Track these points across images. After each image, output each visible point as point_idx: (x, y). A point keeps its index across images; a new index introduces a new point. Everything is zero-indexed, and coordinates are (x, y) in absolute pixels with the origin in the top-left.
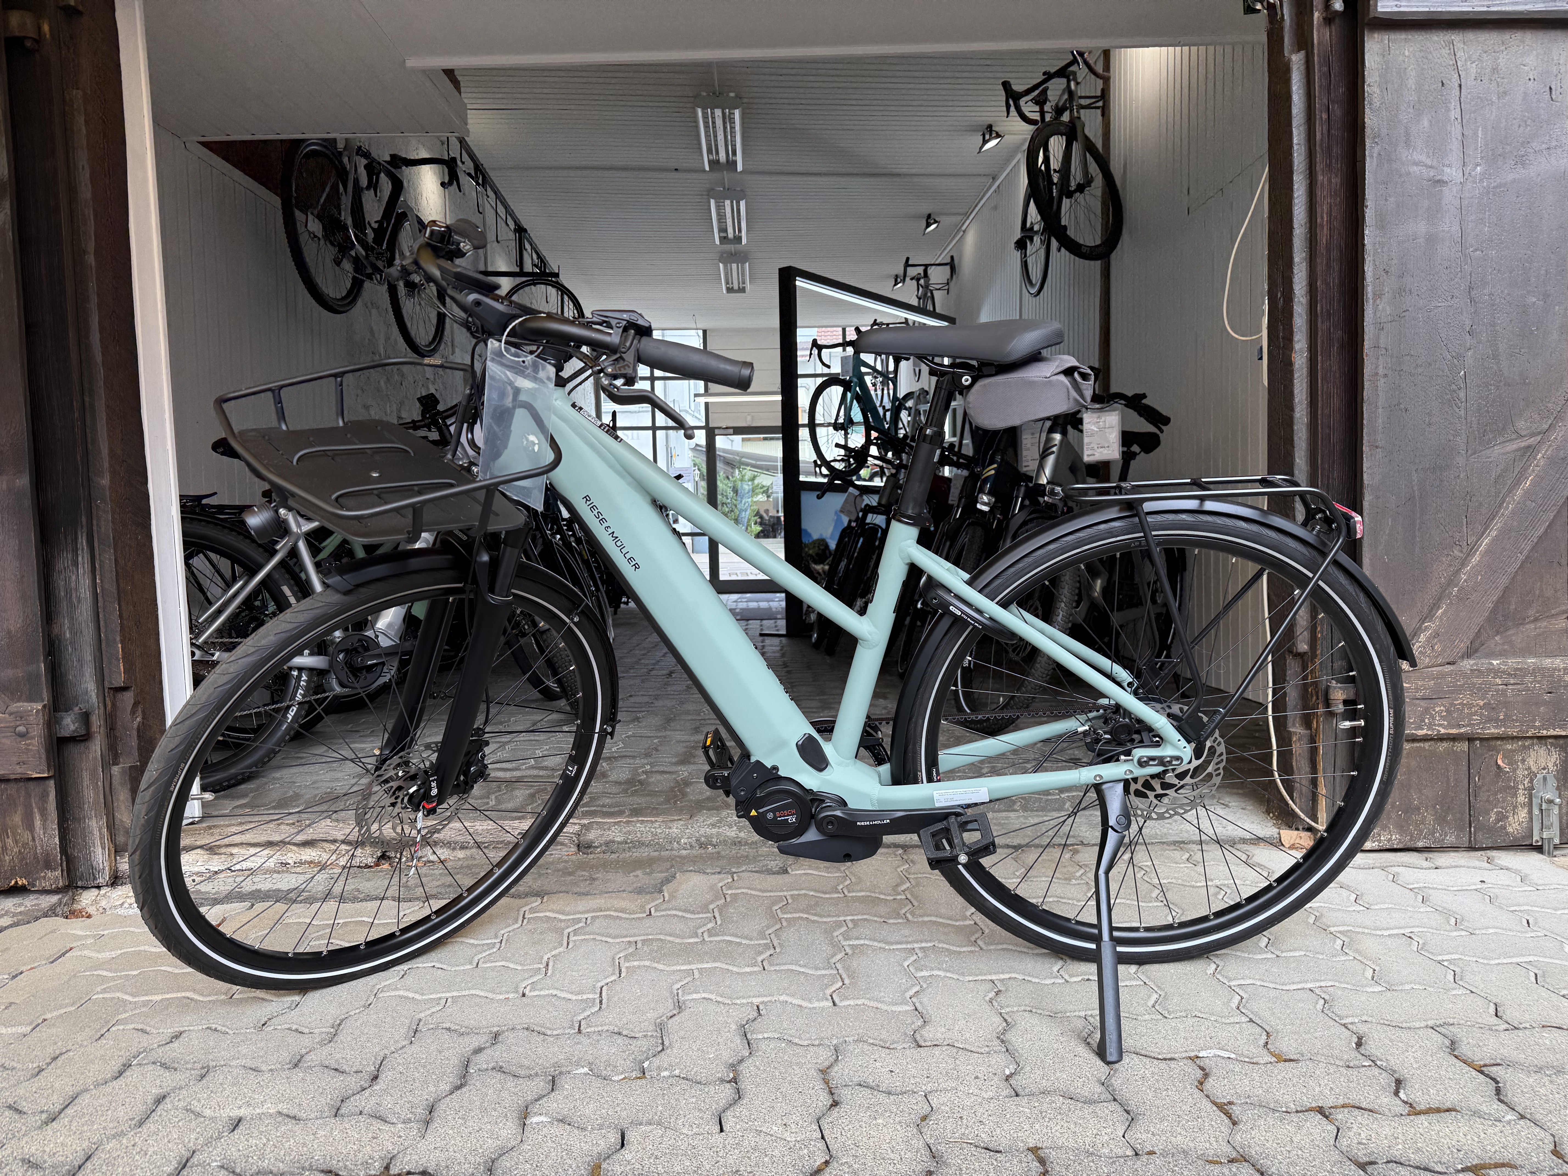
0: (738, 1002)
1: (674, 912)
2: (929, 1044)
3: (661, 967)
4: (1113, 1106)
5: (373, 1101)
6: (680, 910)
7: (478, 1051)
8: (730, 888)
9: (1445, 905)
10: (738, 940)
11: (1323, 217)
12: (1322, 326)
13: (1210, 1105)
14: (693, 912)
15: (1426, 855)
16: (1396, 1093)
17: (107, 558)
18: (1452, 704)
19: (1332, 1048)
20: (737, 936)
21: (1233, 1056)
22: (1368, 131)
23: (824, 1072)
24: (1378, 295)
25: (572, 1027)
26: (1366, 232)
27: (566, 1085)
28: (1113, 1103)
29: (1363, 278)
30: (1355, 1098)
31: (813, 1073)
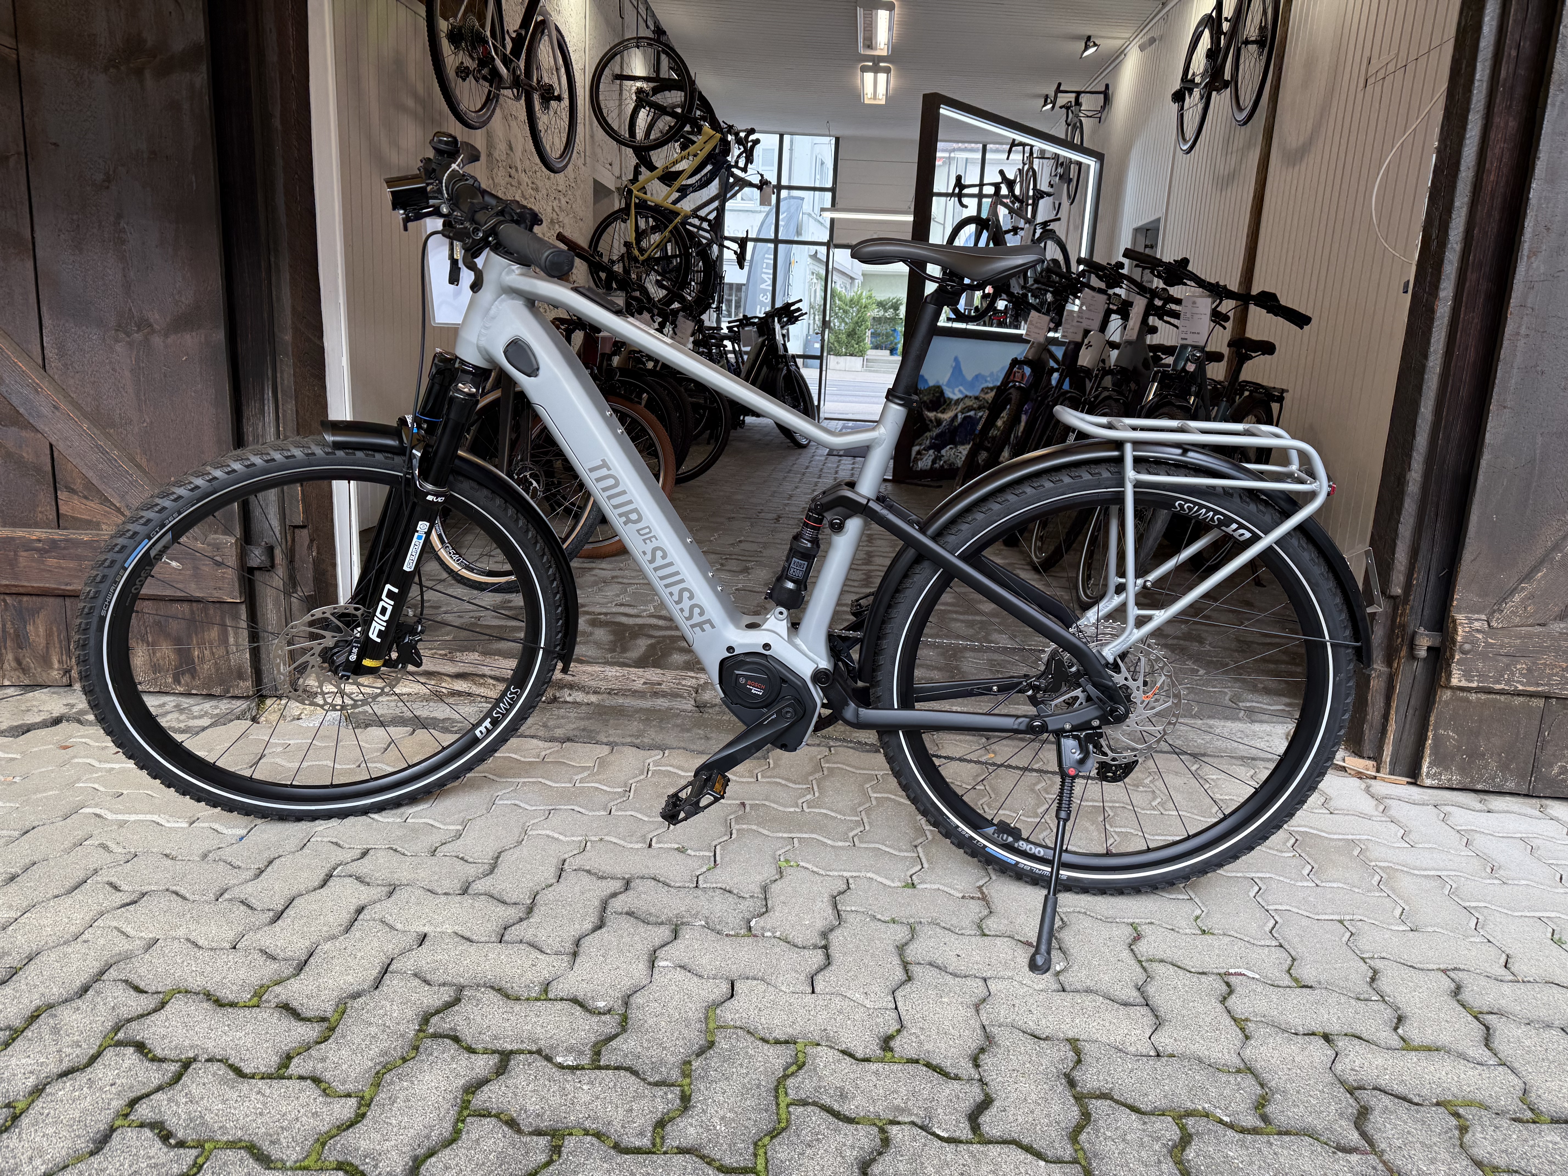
0: (831, 873)
1: (778, 780)
2: (993, 933)
3: (766, 832)
4: (1144, 1010)
5: (531, 931)
6: (782, 778)
7: (614, 895)
8: (827, 762)
9: (1486, 851)
10: (833, 814)
11: (1492, 164)
12: (1472, 276)
13: (1229, 1019)
14: (794, 782)
15: (1482, 796)
16: (1396, 1029)
17: (289, 408)
18: (1534, 663)
19: (1347, 980)
20: (832, 810)
21: (1257, 976)
22: (1555, 77)
23: (901, 949)
24: (1534, 253)
25: (691, 881)
26: (1534, 185)
27: (686, 934)
28: (1145, 1008)
29: (1522, 234)
30: (1359, 1029)
31: (891, 948)
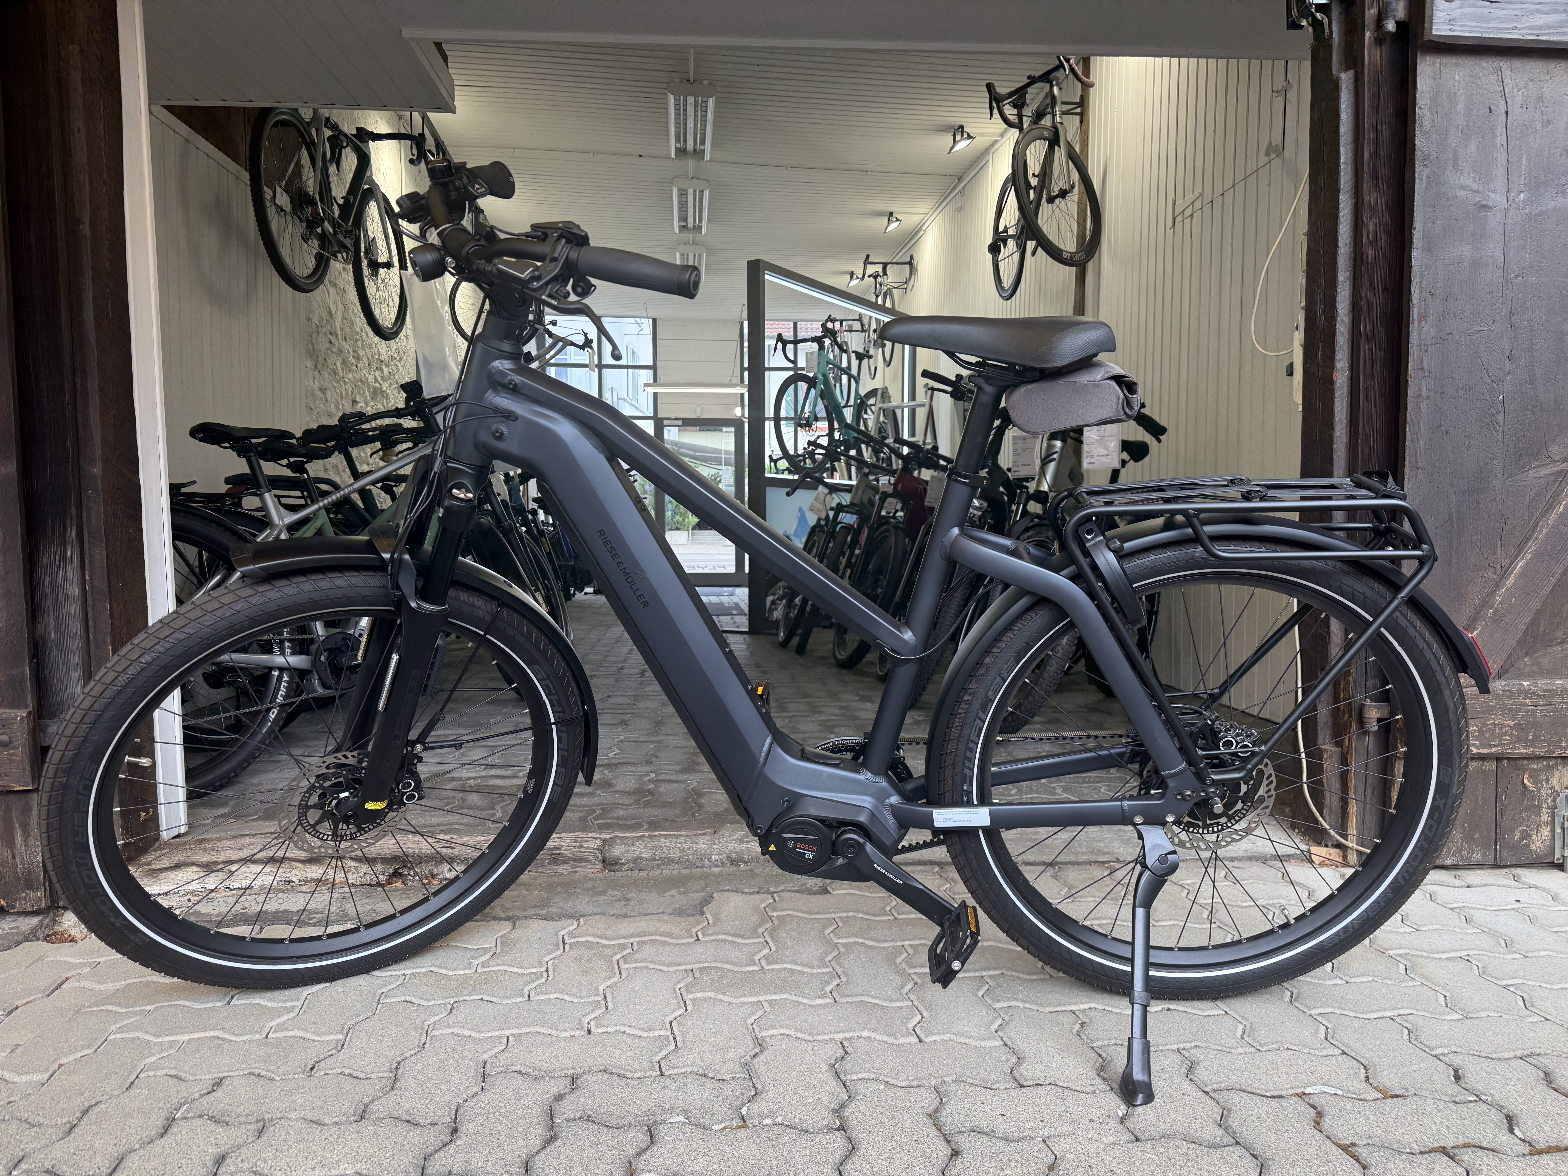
0: (820, 1038)
1: (723, 937)
2: (1031, 1083)
3: (726, 998)
4: (1239, 1151)
5: (460, 1158)
6: (729, 934)
7: (559, 1097)
8: (774, 910)
9: (1489, 926)
10: (799, 968)
11: (1368, 237)
12: (1365, 347)
13: (1335, 1147)
14: (743, 937)
15: (1453, 873)
16: (1511, 1131)
17: (98, 553)
18: (1484, 724)
19: (1433, 1082)
20: (797, 964)
21: (1339, 1092)
22: (1418, 154)
23: (933, 1116)
24: (1423, 318)
25: (652, 1068)
26: (1414, 254)
27: (666, 1136)
28: (1238, 1147)
29: (1409, 300)
30: (1474, 1136)
31: (923, 1119)
